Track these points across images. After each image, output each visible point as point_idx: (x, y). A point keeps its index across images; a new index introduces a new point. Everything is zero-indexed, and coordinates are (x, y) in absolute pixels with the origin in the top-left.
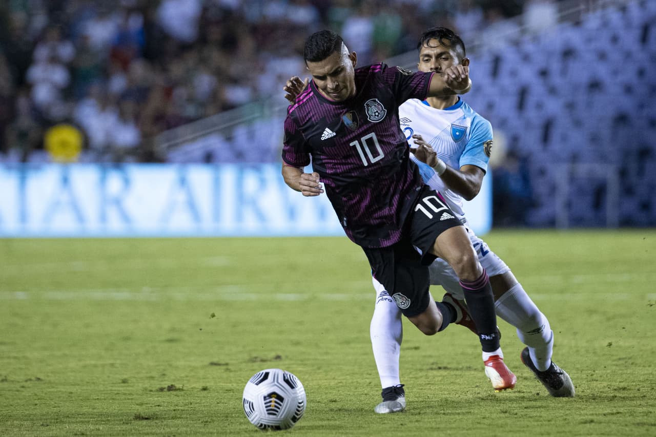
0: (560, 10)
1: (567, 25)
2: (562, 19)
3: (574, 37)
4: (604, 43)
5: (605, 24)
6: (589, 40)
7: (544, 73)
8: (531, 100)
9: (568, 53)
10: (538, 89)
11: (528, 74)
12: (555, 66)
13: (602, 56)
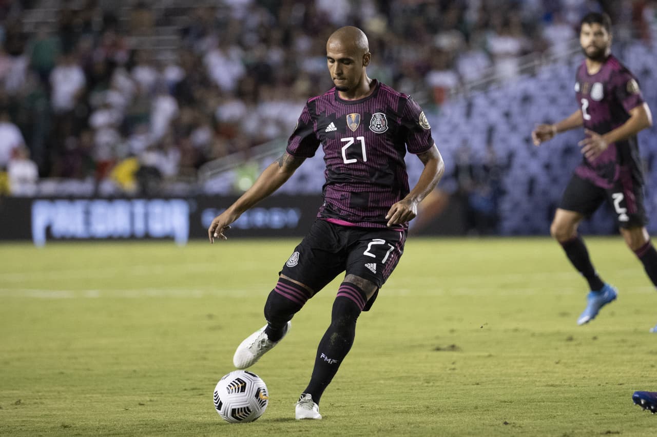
0: (520, 65)
1: (525, 76)
2: (522, 72)
3: (531, 86)
4: (553, 91)
5: (555, 76)
6: (544, 88)
7: (507, 115)
8: (497, 136)
9: (526, 99)
10: (502, 128)
11: (495, 116)
12: (515, 109)
13: (553, 101)
